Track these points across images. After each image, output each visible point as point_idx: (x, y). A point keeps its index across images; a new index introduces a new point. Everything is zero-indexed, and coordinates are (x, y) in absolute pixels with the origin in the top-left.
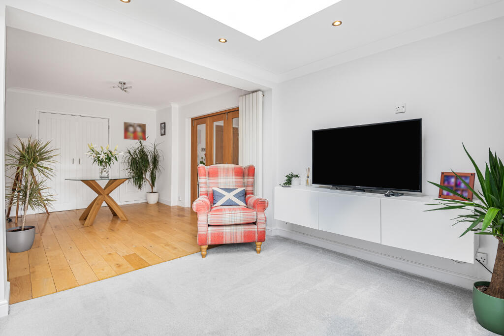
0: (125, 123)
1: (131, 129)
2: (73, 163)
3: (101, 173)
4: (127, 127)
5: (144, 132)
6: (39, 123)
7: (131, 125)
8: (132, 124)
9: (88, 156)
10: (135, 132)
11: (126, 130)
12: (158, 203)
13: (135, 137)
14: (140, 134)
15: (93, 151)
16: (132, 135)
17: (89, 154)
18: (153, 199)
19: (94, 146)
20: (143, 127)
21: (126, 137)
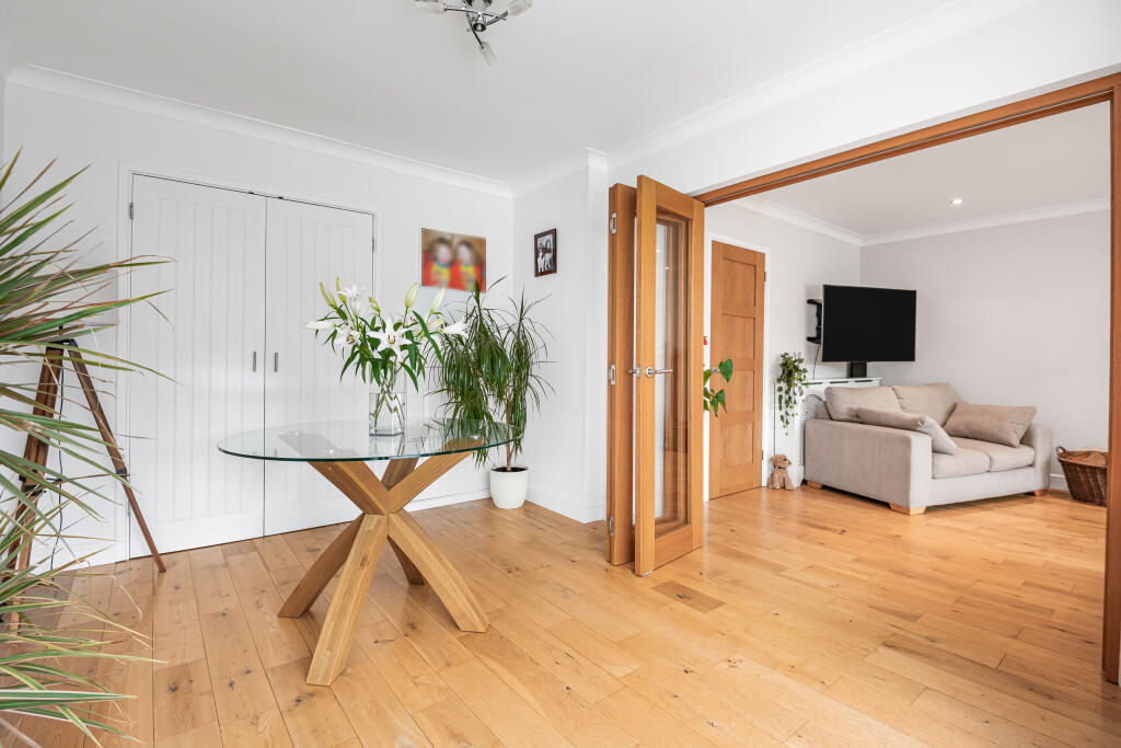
0: (425, 232)
1: (443, 253)
2: (255, 369)
3: (376, 415)
4: (431, 245)
5: (480, 264)
6: (131, 215)
7: (442, 241)
8: (448, 238)
9: (324, 335)
10: (453, 264)
11: (429, 256)
12: (528, 507)
13: (456, 283)
14: (469, 271)
15: (343, 315)
16: (445, 274)
17: (327, 326)
18: (511, 493)
19: (349, 292)
20: (477, 247)
21: (427, 280)
